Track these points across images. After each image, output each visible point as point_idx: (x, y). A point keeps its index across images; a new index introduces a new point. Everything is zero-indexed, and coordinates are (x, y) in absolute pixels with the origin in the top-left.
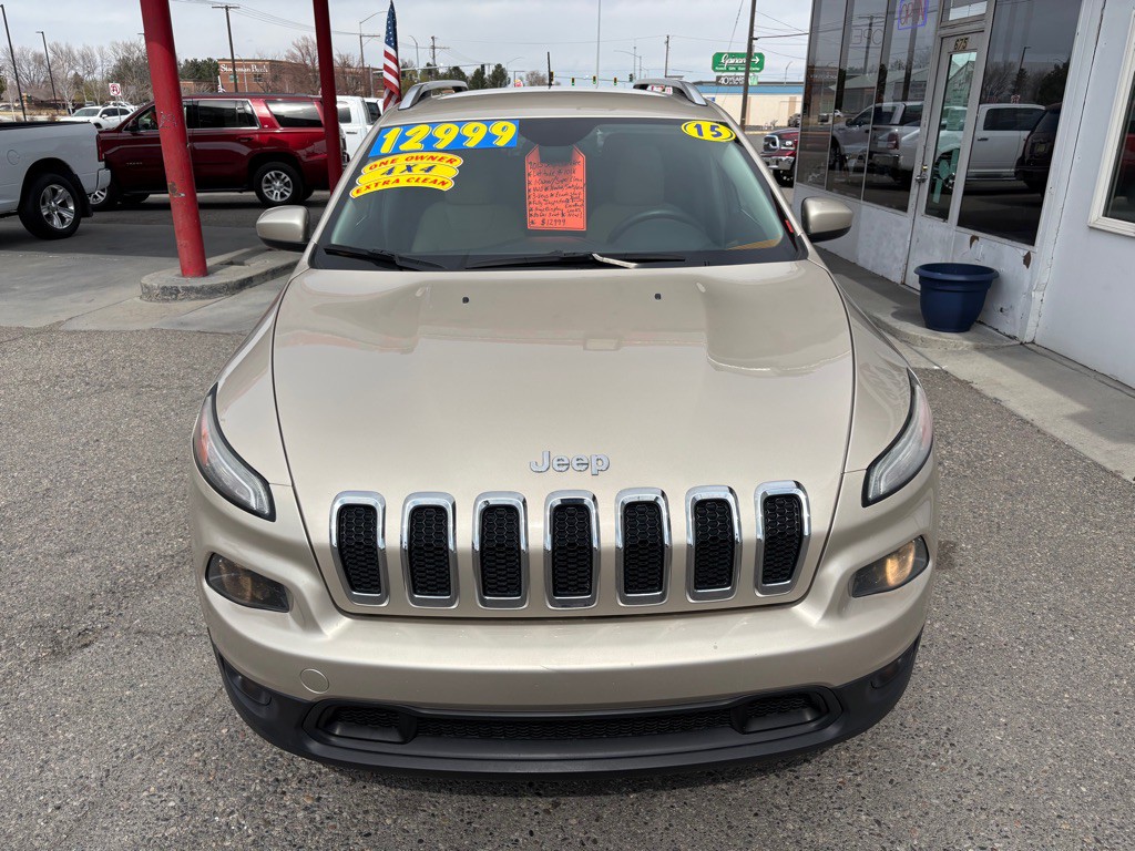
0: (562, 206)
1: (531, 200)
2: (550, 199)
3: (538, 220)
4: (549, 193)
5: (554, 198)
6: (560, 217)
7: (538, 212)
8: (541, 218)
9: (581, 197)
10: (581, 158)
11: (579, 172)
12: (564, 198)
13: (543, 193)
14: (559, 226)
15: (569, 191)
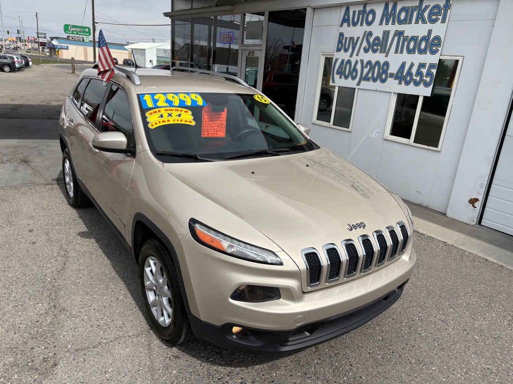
0: (215, 128)
1: (204, 125)
2: (212, 125)
3: (206, 133)
4: (211, 123)
5: (213, 125)
6: (215, 132)
7: (206, 130)
8: (207, 133)
9: (224, 124)
10: (226, 109)
11: (224, 114)
12: (217, 125)
13: (209, 123)
14: (215, 136)
15: (220, 122)
